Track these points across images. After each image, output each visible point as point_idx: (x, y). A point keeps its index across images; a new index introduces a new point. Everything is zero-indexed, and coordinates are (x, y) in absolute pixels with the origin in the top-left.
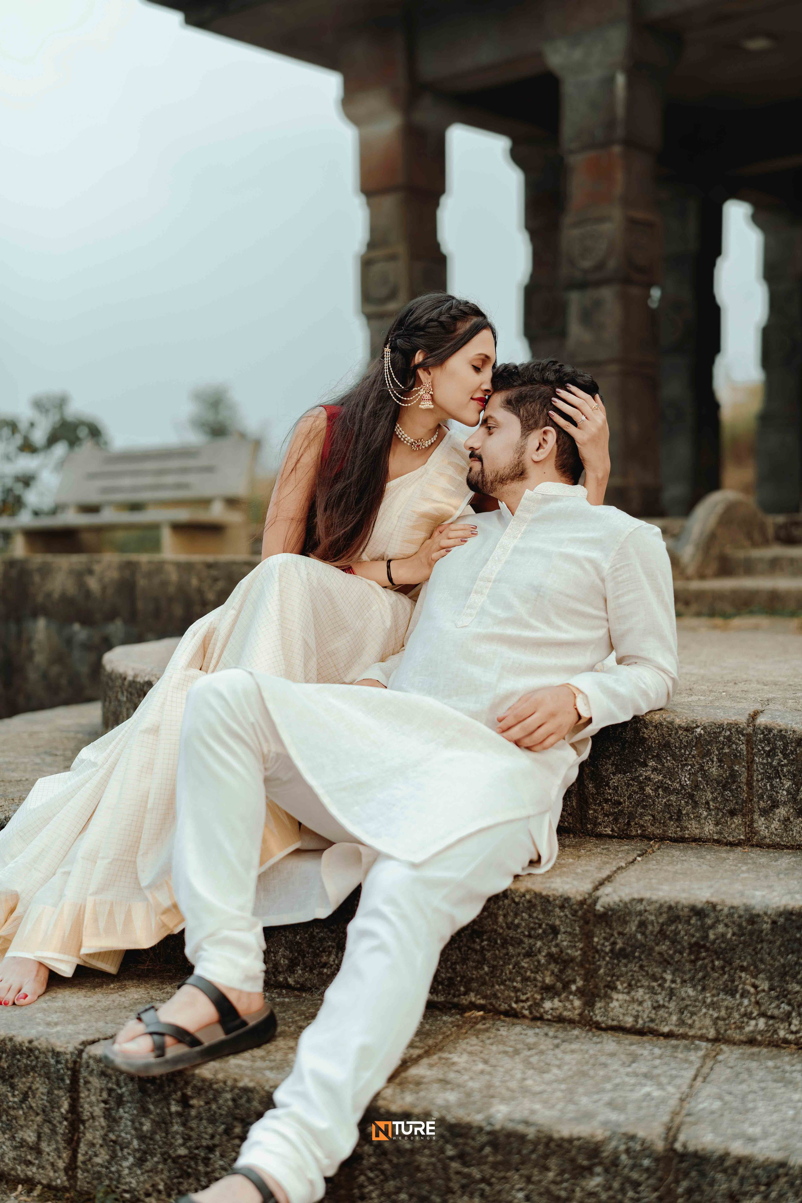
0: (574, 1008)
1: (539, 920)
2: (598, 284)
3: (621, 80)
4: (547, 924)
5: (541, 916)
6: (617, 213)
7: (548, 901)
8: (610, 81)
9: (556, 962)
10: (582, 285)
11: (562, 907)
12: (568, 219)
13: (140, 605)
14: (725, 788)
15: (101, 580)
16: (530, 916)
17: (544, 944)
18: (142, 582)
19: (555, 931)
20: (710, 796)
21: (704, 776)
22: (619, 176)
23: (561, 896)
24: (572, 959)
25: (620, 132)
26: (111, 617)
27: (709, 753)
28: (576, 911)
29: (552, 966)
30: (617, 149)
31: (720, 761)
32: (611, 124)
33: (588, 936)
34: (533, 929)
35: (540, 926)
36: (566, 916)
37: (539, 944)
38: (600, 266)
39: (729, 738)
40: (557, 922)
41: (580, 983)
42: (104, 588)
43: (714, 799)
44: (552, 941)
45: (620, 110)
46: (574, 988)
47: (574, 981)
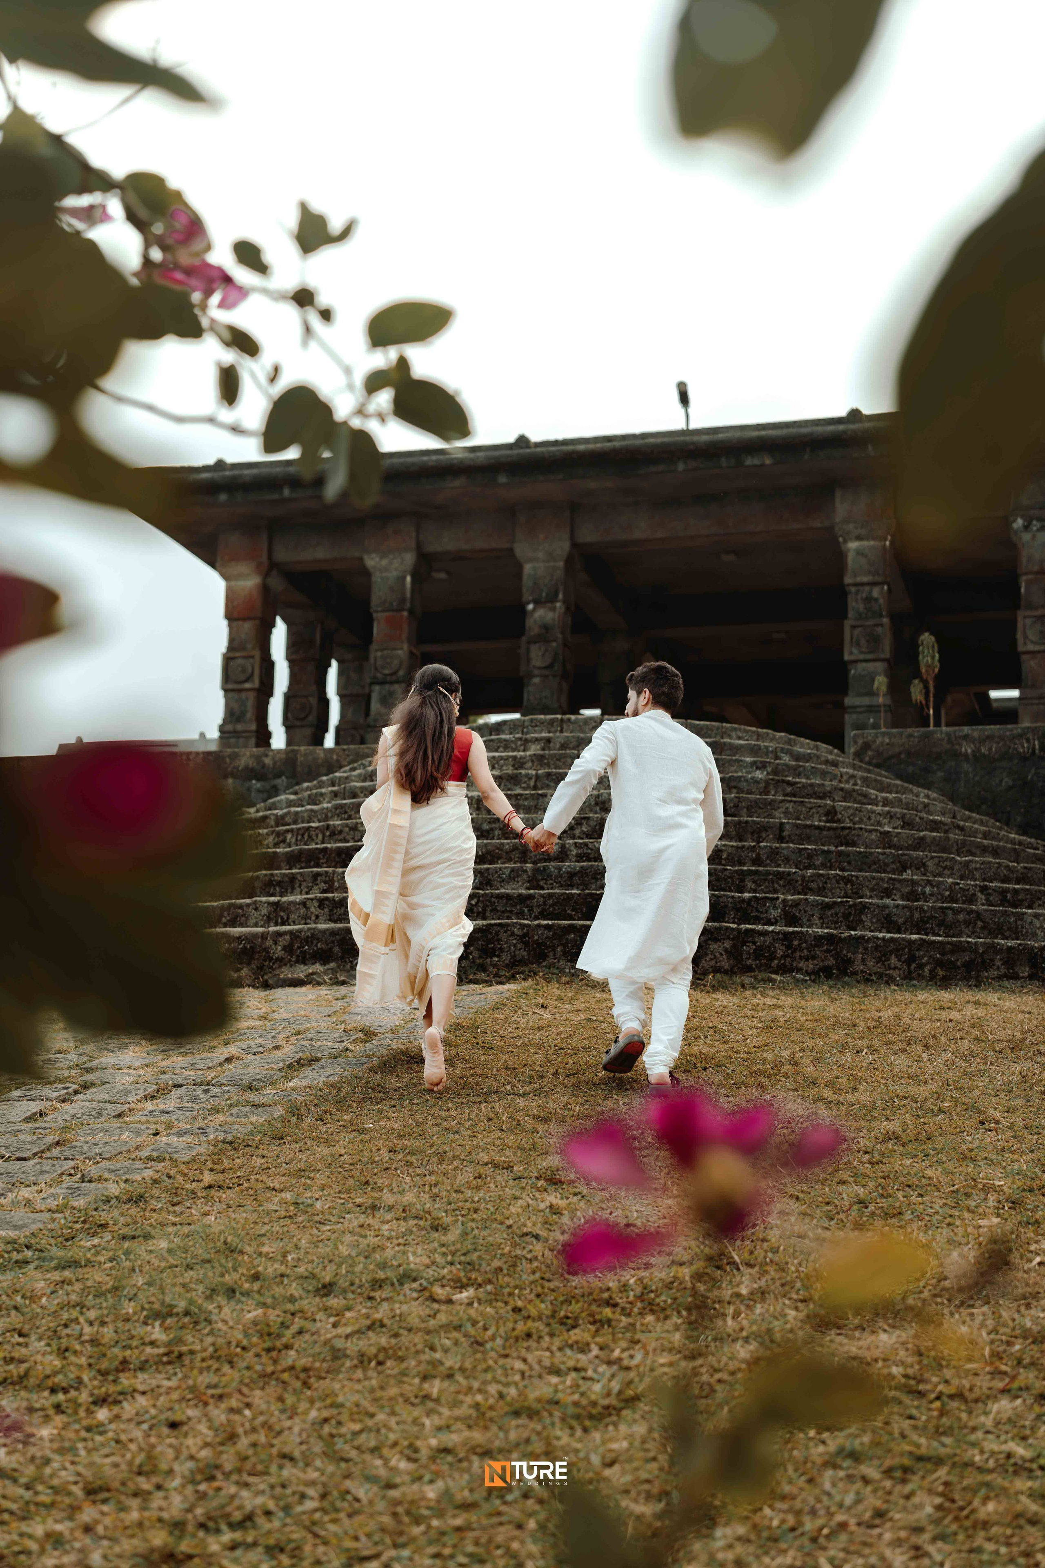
2: (392, 683)
3: (409, 579)
6: (406, 646)
8: (404, 578)
10: (382, 683)
12: (373, 647)
13: (299, 769)
15: (273, 758)
18: (300, 759)
22: (405, 627)
25: (408, 605)
26: (278, 776)
30: (405, 614)
32: (403, 600)
38: (395, 673)
42: (275, 763)
45: (408, 595)
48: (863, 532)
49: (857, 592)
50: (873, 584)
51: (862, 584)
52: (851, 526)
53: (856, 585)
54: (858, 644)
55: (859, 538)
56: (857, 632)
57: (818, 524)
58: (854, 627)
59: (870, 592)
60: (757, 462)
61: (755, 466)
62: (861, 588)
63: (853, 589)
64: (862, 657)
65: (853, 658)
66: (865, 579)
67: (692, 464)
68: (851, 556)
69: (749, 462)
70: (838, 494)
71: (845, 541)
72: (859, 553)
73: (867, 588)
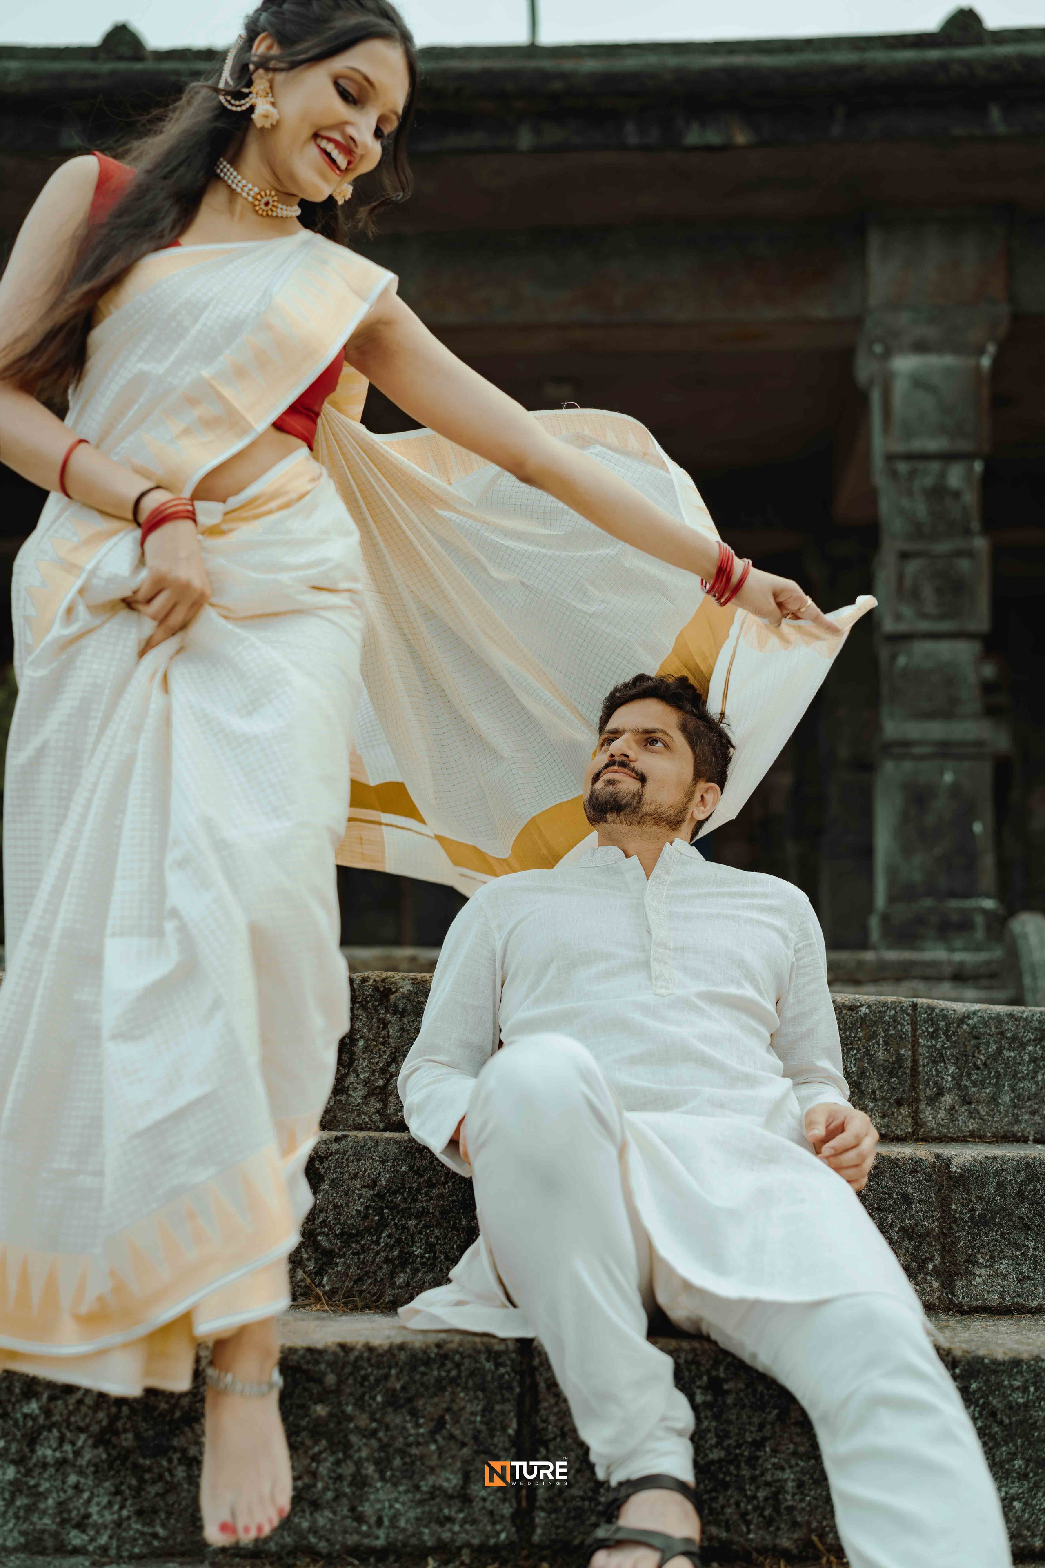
0: (933, 1291)
1: (889, 1188)
4: (898, 1193)
5: (890, 1185)
7: (897, 1165)
9: (910, 1238)
11: (914, 1172)
14: (892, 1074)
16: (879, 1185)
17: (896, 1217)
19: (907, 1200)
20: (876, 1084)
21: (870, 1061)
23: (912, 1159)
24: (929, 1233)
27: (874, 1035)
28: (930, 1176)
29: (906, 1243)
31: (886, 1043)
33: (944, 1204)
34: (881, 1199)
35: (890, 1196)
36: (920, 1181)
37: (891, 1217)
39: (894, 1018)
40: (910, 1190)
41: (938, 1260)
43: (881, 1087)
44: (905, 1213)
46: (930, 1267)
47: (931, 1259)
48: (931, 332)
49: (913, 474)
50: (948, 457)
51: (925, 457)
52: (904, 318)
53: (910, 457)
54: (915, 595)
55: (921, 347)
56: (912, 567)
57: (820, 311)
58: (904, 556)
59: (943, 475)
60: (713, 137)
61: (709, 149)
62: (921, 466)
63: (903, 467)
64: (924, 626)
65: (902, 627)
66: (933, 445)
67: (554, 134)
68: (900, 387)
69: (694, 136)
70: (875, 240)
71: (888, 354)
72: (919, 382)
73: (935, 466)
